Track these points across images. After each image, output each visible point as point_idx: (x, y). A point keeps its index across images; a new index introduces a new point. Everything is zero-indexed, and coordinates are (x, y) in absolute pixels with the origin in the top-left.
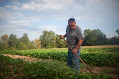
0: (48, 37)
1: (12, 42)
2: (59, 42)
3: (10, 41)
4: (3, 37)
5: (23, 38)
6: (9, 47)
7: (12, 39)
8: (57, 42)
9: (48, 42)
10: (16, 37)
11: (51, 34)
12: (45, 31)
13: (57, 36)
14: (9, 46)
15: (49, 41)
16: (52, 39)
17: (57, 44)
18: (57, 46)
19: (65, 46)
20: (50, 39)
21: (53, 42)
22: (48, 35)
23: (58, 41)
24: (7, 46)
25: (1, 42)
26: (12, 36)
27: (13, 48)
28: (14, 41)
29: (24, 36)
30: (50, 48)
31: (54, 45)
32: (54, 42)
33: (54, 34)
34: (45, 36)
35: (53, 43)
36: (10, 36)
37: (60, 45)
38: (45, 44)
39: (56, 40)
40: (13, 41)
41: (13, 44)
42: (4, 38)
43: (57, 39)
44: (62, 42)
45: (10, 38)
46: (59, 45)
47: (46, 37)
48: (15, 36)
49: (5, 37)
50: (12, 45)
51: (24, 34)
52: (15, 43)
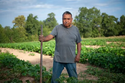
0: (87, 19)
1: (31, 27)
2: (107, 25)
3: (28, 26)
4: (16, 19)
5: (48, 20)
6: (27, 36)
7: (31, 22)
8: (104, 26)
9: (88, 26)
10: (37, 19)
11: (93, 13)
12: (83, 8)
13: (103, 16)
14: (27, 34)
15: (90, 26)
16: (94, 22)
17: (103, 30)
18: (104, 32)
19: (117, 32)
20: (91, 21)
21: (95, 26)
22: (88, 14)
23: (105, 24)
24: (25, 34)
25: (15, 28)
26: (30, 17)
27: (33, 36)
28: (34, 26)
29: (49, 17)
30: (91, 36)
31: (98, 31)
32: (99, 26)
33: (97, 12)
34: (83, 16)
35: (97, 28)
36: (28, 17)
37: (109, 31)
38: (82, 29)
39: (102, 22)
40: (32, 25)
41: (32, 30)
42: (19, 21)
43: (103, 20)
44: (112, 26)
45: (28, 20)
46: (107, 31)
47: (85, 18)
48: (36, 17)
49: (20, 19)
50: (31, 32)
51: (49, 15)
52: (35, 29)
